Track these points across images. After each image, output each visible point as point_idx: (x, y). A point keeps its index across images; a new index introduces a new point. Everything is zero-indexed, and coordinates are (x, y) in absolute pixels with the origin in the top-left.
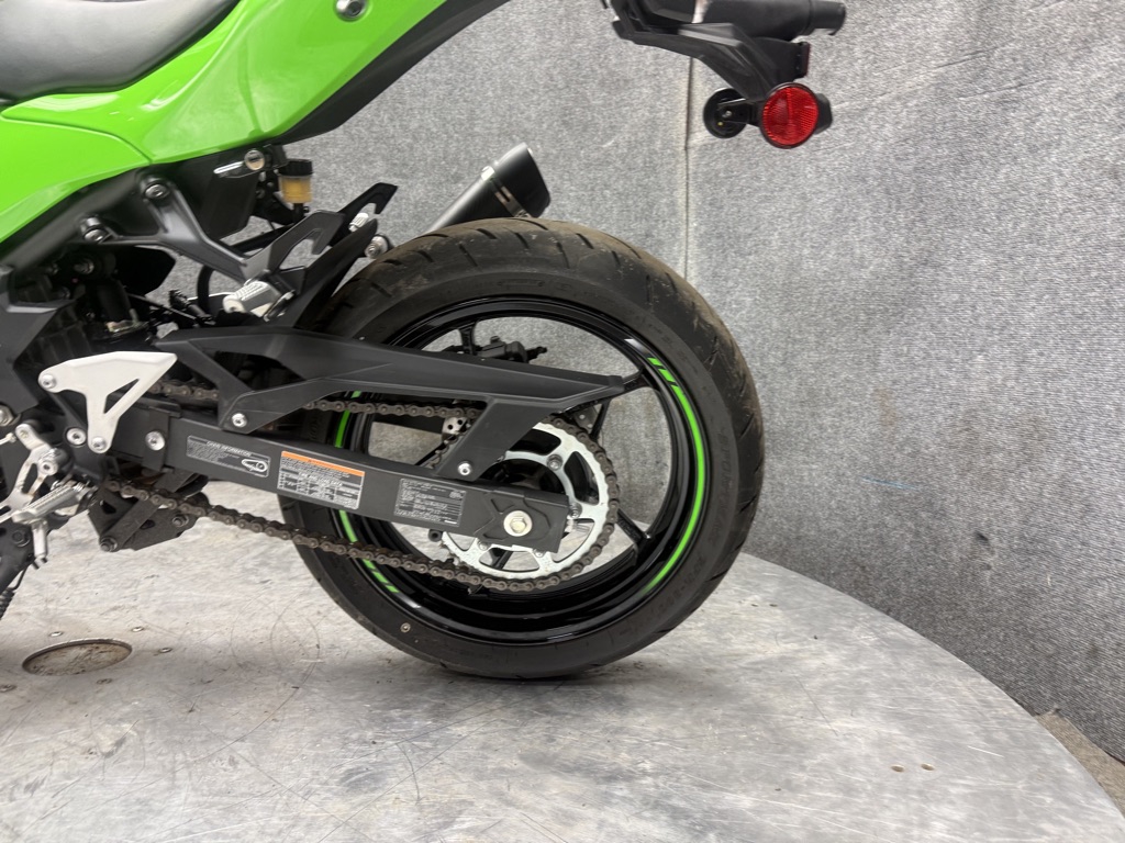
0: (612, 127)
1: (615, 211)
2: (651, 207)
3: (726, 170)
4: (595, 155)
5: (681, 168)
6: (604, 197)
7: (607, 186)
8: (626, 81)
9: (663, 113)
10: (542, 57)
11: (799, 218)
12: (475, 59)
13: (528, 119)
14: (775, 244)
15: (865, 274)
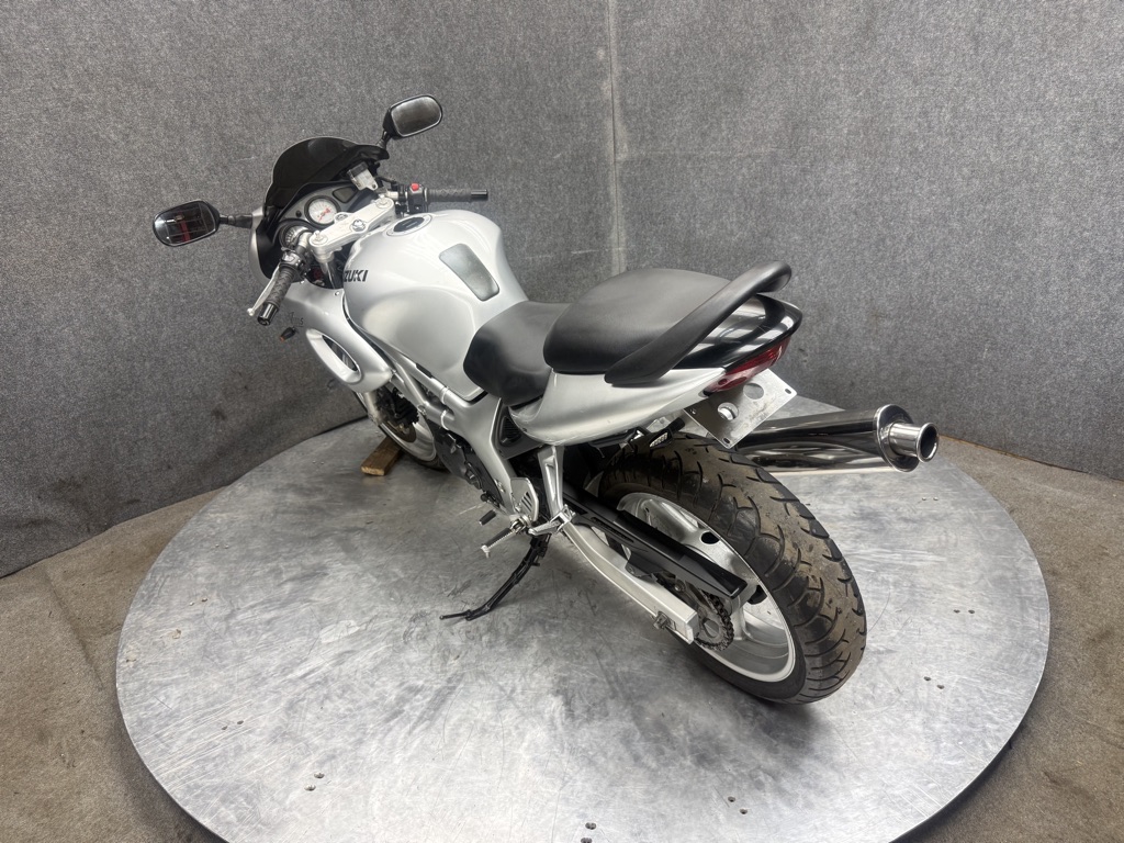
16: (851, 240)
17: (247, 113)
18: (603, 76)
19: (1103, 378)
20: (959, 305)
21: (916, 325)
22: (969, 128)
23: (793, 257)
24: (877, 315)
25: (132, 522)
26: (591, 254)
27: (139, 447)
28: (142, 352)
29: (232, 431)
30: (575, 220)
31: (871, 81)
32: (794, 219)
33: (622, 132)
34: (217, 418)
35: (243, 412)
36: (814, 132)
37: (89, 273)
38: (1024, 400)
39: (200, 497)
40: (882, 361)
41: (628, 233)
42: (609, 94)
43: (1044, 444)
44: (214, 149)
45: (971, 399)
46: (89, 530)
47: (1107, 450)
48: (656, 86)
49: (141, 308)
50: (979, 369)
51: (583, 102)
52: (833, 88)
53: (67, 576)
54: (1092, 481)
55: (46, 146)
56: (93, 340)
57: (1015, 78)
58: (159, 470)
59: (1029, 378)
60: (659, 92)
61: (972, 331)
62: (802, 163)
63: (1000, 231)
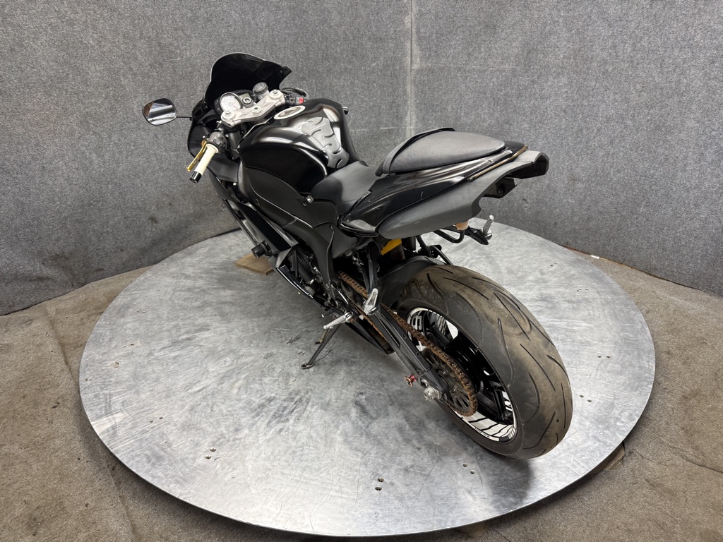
0: (375, 58)
1: (379, 92)
2: (394, 91)
3: (428, 80)
4: (369, 69)
5: (409, 78)
6: (373, 87)
7: (374, 82)
8: (381, 39)
9: (400, 55)
10: (341, 25)
11: (459, 102)
12: (307, 23)
13: (336, 52)
14: (450, 110)
15: (486, 124)
16: (561, 129)
17: (176, 30)
18: (406, 13)
19: (717, 229)
20: (627, 176)
21: (599, 187)
22: (643, 58)
23: (523, 138)
24: (574, 179)
25: (99, 282)
26: (393, 130)
27: (104, 237)
28: (107, 178)
29: (161, 230)
30: (383, 107)
31: (580, 23)
32: (525, 113)
33: (416, 51)
34: (152, 221)
35: (168, 219)
36: (541, 56)
37: (75, 127)
38: (664, 240)
39: (140, 269)
40: (576, 210)
41: (417, 117)
42: (409, 25)
43: (675, 270)
44: (154, 52)
45: (631, 238)
46: (73, 285)
47: (715, 276)
48: (439, 21)
49: (107, 151)
50: (637, 219)
51: (392, 30)
52: (555, 27)
53: (58, 312)
54: (706, 296)
55: (50, 46)
56: (77, 169)
57: (675, 26)
58: (116, 252)
59: (669, 227)
60: (441, 26)
61: (634, 193)
62: (532, 77)
63: (658, 128)
